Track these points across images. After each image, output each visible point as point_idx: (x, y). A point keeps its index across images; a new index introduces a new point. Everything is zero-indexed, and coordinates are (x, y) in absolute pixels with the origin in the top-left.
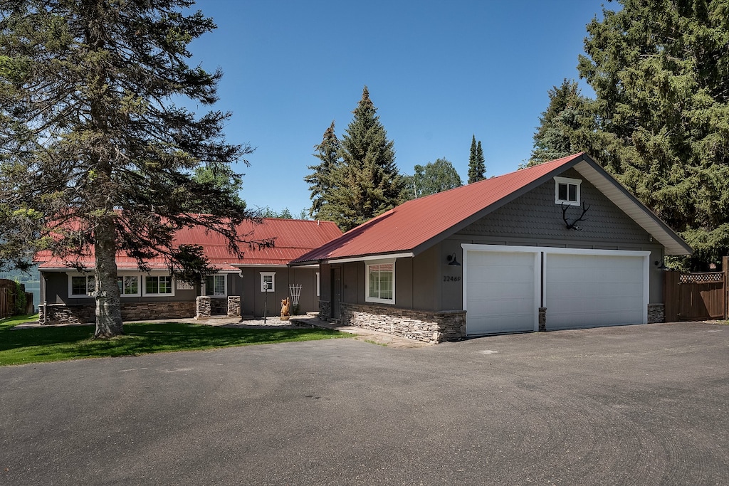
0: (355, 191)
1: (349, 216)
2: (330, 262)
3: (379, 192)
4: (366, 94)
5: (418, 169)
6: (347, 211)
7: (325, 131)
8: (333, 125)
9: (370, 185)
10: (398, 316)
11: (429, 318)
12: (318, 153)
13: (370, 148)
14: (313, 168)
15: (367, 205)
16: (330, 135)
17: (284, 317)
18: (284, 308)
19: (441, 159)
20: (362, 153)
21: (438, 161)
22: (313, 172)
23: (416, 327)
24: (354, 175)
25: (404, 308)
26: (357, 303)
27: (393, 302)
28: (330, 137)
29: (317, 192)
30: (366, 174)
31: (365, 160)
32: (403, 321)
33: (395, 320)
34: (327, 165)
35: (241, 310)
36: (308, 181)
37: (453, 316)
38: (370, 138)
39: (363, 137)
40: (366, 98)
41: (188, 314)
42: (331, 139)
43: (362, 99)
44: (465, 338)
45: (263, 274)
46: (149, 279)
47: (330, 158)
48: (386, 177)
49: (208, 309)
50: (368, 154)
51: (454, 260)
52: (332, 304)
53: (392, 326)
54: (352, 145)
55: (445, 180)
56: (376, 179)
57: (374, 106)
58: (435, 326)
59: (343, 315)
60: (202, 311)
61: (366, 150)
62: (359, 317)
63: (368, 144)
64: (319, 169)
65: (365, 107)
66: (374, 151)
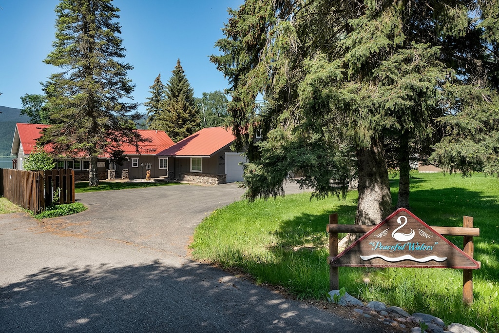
0: (174, 114)
1: (170, 127)
2: (176, 157)
3: (186, 115)
4: (179, 62)
5: (205, 94)
6: (170, 124)
7: (155, 79)
8: (159, 76)
9: (182, 112)
10: (203, 176)
11: (215, 177)
12: (152, 90)
13: (182, 92)
14: (148, 98)
15: (180, 122)
16: (158, 81)
17: (148, 179)
18: (148, 175)
19: (218, 91)
20: (177, 94)
21: (216, 92)
22: (148, 101)
23: (210, 180)
24: (174, 106)
25: (206, 173)
26: (187, 172)
27: (201, 172)
28: (158, 82)
29: (150, 112)
30: (179, 106)
31: (179, 98)
32: (206, 178)
33: (202, 178)
34: (156, 97)
35: (129, 176)
36: (145, 105)
37: (222, 176)
38: (182, 87)
39: (178, 86)
40: (179, 65)
41: (102, 178)
42: (159, 83)
43: (177, 65)
44: (226, 183)
45: (133, 159)
46: (84, 162)
47: (158, 94)
48: (190, 108)
49: (114, 175)
50: (181, 95)
51: (222, 158)
52: (174, 173)
53: (201, 180)
54: (172, 90)
55: (220, 103)
56: (185, 108)
57: (183, 69)
58: (217, 179)
59: (180, 177)
60: (111, 177)
61: (179, 93)
62: (187, 177)
63: (181, 90)
64: (152, 99)
65: (178, 70)
66: (184, 94)
